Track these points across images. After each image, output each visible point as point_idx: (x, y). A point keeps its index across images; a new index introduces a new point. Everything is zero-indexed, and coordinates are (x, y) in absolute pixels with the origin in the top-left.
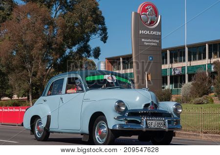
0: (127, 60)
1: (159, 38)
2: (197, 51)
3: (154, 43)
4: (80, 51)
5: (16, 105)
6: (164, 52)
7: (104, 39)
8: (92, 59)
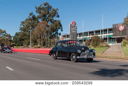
0: (68, 36)
1: (76, 30)
2: (86, 34)
3: (75, 32)
4: (56, 33)
5: (39, 47)
6: (78, 34)
7: (62, 31)
8: (59, 36)
